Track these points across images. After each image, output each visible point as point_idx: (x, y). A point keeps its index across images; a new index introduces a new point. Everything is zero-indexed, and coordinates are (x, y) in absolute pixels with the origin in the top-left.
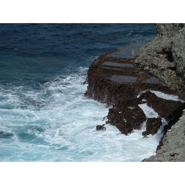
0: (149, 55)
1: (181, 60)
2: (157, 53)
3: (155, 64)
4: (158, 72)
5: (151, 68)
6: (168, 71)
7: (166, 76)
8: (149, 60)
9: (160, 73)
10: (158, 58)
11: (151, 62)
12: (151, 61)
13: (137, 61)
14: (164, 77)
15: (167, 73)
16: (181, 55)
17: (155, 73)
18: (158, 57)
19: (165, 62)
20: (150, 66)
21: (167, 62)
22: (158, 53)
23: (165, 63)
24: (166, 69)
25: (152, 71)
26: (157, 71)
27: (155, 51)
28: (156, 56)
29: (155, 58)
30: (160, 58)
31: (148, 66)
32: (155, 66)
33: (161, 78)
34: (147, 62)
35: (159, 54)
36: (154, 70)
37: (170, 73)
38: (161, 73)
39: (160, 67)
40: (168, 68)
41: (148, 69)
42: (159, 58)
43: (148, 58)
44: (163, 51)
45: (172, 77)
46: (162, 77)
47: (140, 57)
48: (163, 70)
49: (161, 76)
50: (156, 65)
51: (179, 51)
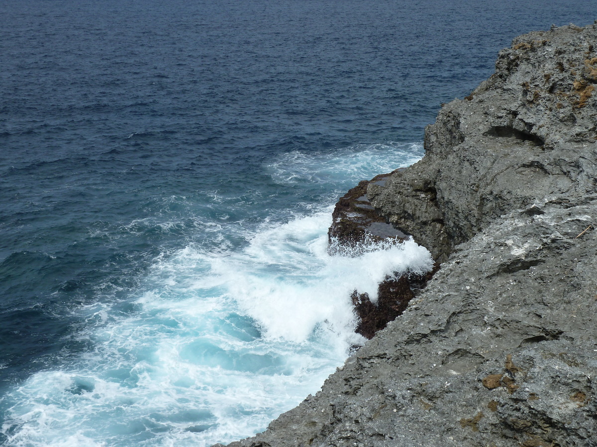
0: (399, 193)
1: (450, 206)
2: (414, 190)
3: (410, 211)
4: (416, 228)
5: (403, 220)
6: (434, 227)
7: (430, 235)
8: (398, 203)
9: (419, 229)
10: (416, 201)
11: (402, 208)
12: (402, 205)
13: (377, 204)
14: (427, 238)
15: (433, 231)
16: (451, 198)
17: (410, 229)
18: (416, 197)
19: (428, 207)
20: (400, 214)
21: (432, 208)
22: (417, 190)
23: (429, 210)
24: (430, 222)
25: (404, 225)
26: (414, 225)
27: (411, 186)
28: (413, 196)
29: (410, 199)
30: (419, 199)
31: (397, 214)
32: (409, 214)
33: (422, 239)
34: (395, 208)
35: (418, 193)
36: (407, 223)
37: (437, 230)
38: (421, 230)
39: (419, 217)
40: (434, 221)
41: (397, 222)
42: (417, 199)
43: (396, 199)
44: (425, 187)
45: (441, 239)
46: (424, 236)
47: (382, 197)
48: (425, 223)
49: (421, 235)
50: (411, 213)
51: (448, 189)
